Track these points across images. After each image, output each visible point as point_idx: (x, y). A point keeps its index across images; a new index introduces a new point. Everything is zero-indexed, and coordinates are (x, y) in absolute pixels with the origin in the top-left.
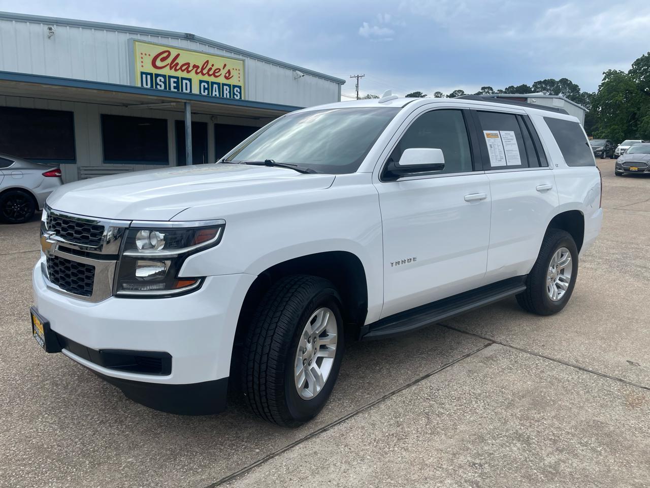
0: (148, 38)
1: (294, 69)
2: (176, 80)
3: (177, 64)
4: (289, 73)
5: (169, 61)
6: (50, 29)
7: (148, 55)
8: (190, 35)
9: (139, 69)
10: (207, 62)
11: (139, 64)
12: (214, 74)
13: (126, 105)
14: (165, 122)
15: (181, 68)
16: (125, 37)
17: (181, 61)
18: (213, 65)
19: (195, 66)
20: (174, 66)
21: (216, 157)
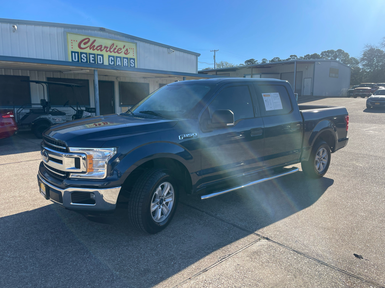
0: (77, 31)
1: (168, 47)
2: (93, 56)
3: (94, 46)
6: (14, 27)
7: (75, 41)
9: (70, 50)
11: (70, 47)
12: (117, 52)
13: (61, 72)
14: (88, 81)
15: (96, 48)
17: (96, 44)
18: (117, 46)
19: (105, 47)
21: (120, 102)
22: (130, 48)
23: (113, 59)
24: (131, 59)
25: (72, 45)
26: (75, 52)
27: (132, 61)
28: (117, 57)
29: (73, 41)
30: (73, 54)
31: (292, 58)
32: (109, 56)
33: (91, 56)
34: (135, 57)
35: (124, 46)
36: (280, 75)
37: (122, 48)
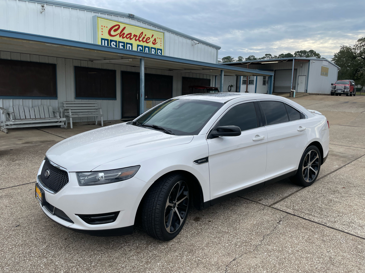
0: (106, 16)
1: (193, 39)
2: (123, 44)
3: (124, 34)
4: (189, 41)
5: (119, 31)
6: (43, 7)
7: (106, 27)
8: (132, 15)
9: (100, 37)
10: (142, 33)
11: (100, 33)
12: (146, 41)
13: (92, 60)
14: (114, 72)
15: (126, 36)
16: (91, 15)
17: (126, 32)
18: (145, 35)
19: (135, 36)
20: (122, 35)
21: (145, 95)
22: (158, 38)
23: (141, 49)
24: (158, 49)
25: (102, 32)
26: (105, 40)
27: (159, 52)
28: (145, 47)
29: (103, 26)
30: (103, 41)
31: (267, 56)
32: (138, 46)
33: (121, 44)
34: (161, 48)
35: (153, 35)
36: (274, 71)
37: (151, 37)
